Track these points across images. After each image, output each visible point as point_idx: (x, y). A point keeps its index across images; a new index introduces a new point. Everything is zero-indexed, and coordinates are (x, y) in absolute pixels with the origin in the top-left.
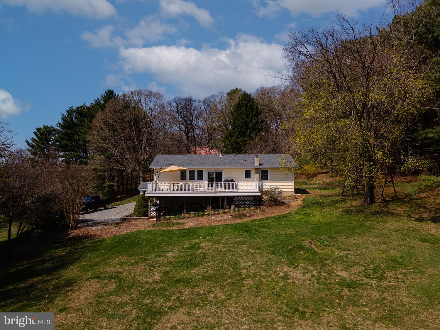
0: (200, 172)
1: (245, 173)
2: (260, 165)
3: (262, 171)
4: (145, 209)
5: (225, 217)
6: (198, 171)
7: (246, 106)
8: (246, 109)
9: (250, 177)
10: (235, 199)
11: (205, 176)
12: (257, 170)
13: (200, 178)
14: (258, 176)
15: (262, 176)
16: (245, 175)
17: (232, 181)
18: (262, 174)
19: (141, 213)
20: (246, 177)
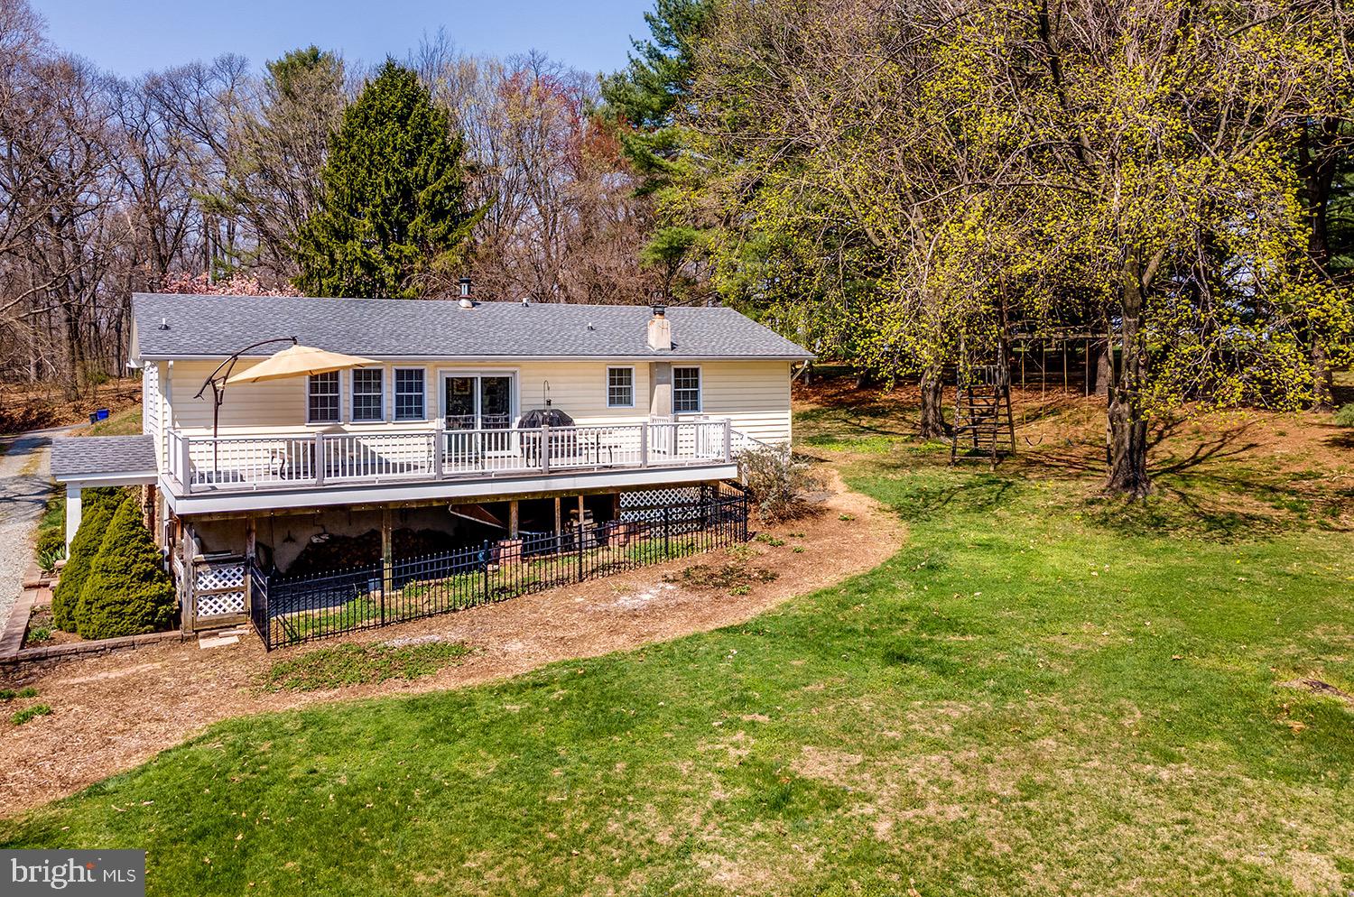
0: (410, 381)
1: (612, 382)
2: (673, 346)
3: (677, 371)
4: (153, 589)
5: (647, 591)
6: (400, 374)
7: (402, 119)
8: (403, 126)
9: (629, 402)
10: (626, 499)
11: (434, 395)
12: (657, 367)
13: (410, 407)
14: (665, 392)
15: (677, 395)
16: (612, 391)
17: (561, 420)
18: (677, 384)
19: (129, 609)
20: (612, 402)
